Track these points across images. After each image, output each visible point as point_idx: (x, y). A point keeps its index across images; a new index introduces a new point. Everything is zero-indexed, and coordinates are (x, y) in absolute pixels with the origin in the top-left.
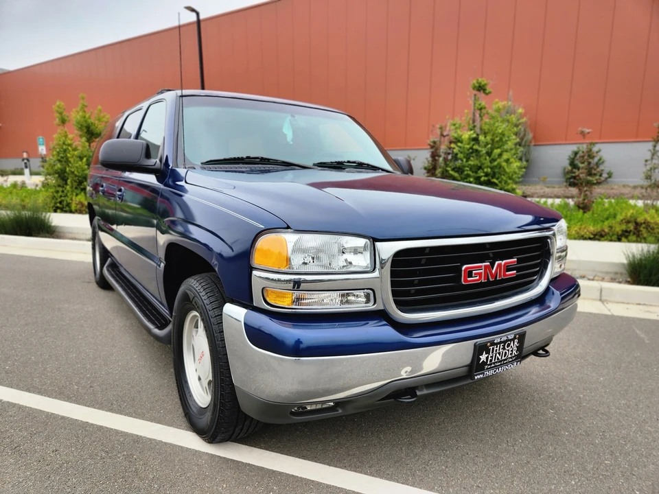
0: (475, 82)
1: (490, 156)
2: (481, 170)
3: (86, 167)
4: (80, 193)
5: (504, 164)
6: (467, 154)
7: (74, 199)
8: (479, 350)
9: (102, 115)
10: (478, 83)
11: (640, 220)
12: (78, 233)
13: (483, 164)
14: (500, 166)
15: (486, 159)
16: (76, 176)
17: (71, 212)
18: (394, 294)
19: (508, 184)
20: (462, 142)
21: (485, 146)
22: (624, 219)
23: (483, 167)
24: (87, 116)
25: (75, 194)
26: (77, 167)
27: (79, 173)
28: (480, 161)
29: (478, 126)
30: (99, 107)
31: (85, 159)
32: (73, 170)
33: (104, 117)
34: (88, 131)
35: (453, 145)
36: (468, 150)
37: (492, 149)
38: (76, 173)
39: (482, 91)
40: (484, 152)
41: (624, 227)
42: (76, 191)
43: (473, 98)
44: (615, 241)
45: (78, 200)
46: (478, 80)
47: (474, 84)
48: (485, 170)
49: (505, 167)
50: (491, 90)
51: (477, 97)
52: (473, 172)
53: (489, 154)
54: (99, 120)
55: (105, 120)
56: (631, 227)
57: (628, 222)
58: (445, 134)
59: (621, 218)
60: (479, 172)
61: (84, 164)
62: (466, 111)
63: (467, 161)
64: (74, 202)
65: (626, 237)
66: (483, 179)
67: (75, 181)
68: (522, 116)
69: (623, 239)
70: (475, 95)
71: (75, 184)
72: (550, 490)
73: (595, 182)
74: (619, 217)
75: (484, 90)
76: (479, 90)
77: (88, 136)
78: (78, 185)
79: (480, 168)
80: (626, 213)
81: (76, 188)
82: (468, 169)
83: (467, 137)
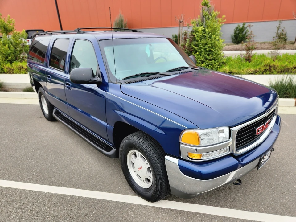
0: (203, 1)
1: (210, 38)
2: (207, 45)
3: (8, 49)
4: (8, 63)
5: (217, 42)
6: (200, 38)
7: (5, 66)
9: (11, 20)
10: (204, 2)
11: (271, 65)
12: (14, 86)
13: (207, 42)
14: (214, 43)
15: (209, 40)
16: (4, 54)
17: (4, 73)
19: (219, 51)
20: (198, 32)
21: (209, 34)
22: (265, 65)
23: (207, 44)
24: (3, 21)
25: (5, 64)
26: (3, 50)
27: (5, 52)
28: (206, 41)
29: (204, 23)
30: (9, 16)
31: (7, 45)
32: (2, 51)
33: (12, 21)
34: (4, 29)
35: (194, 34)
36: (201, 36)
37: (211, 35)
38: (3, 52)
39: (206, 6)
40: (208, 37)
41: (265, 68)
42: (5, 62)
43: (202, 9)
44: (261, 74)
45: (7, 67)
47: (203, 3)
48: (209, 45)
49: (217, 44)
50: (210, 5)
51: (204, 9)
52: (203, 46)
53: (210, 37)
54: (10, 22)
55: (13, 22)
56: (268, 68)
57: (267, 66)
58: (181, 21)
59: (264, 64)
60: (206, 46)
61: (7, 48)
62: (199, 16)
63: (200, 41)
64: (5, 68)
65: (266, 72)
66: (207, 49)
67: (4, 57)
68: (224, 19)
69: (264, 73)
70: (203, 8)
71: (4, 58)
72: (281, 202)
73: (254, 48)
75: (207, 5)
76: (205, 6)
77: (5, 32)
78: (5, 59)
79: (206, 44)
80: (266, 62)
81: (5, 60)
82: (201, 45)
83: (201, 29)
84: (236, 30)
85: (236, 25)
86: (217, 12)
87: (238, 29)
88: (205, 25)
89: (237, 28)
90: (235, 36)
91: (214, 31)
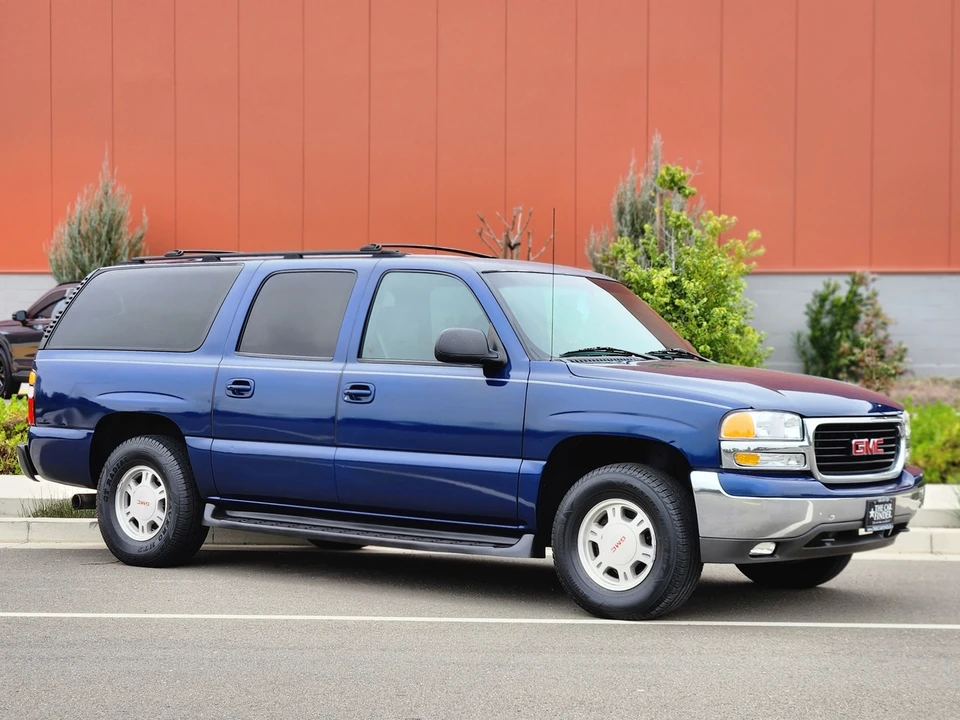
0: (663, 172)
1: (707, 320)
5: (734, 336)
8: (870, 506)
10: (668, 174)
14: (724, 340)
15: (700, 326)
18: (818, 460)
20: (650, 290)
21: (697, 300)
22: (947, 441)
29: (673, 257)
36: (662, 307)
37: (709, 307)
39: (676, 190)
40: (697, 312)
41: (948, 456)
43: (659, 201)
44: (937, 483)
46: (668, 169)
47: (662, 176)
48: (702, 348)
49: (737, 343)
50: (694, 190)
51: (667, 201)
53: (705, 313)
57: (955, 446)
59: (943, 439)
65: (954, 474)
68: (756, 244)
69: (949, 478)
70: (662, 195)
73: (893, 372)
74: (940, 438)
75: (680, 188)
76: (671, 189)
80: (950, 431)
83: (662, 280)
84: (814, 308)
85: (817, 284)
86: (724, 217)
87: (827, 306)
88: (678, 265)
89: (823, 299)
90: (814, 340)
91: (718, 291)
